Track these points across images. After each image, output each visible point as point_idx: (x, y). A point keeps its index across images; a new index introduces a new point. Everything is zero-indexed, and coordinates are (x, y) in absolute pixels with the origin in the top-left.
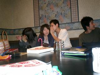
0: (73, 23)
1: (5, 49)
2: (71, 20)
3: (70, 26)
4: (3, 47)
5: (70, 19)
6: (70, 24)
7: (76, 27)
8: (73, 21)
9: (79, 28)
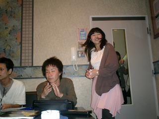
0: (23, 67)
2: (21, 63)
3: (18, 73)
5: (20, 60)
6: (18, 68)
7: (27, 75)
8: (23, 65)
9: (32, 77)
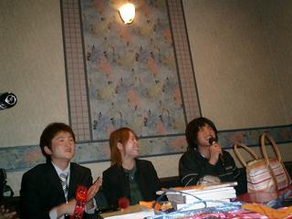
1: (277, 187)
4: (271, 183)
